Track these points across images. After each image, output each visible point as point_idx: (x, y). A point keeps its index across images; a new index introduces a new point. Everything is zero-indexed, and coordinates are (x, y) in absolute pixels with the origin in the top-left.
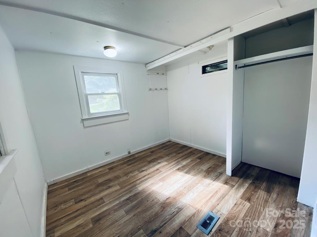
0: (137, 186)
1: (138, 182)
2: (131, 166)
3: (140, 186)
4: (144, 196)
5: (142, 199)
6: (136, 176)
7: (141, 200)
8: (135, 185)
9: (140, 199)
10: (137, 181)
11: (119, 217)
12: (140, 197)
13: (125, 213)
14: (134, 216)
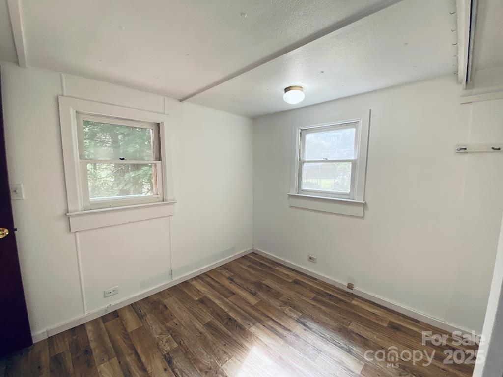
0: (258, 324)
1: (270, 323)
2: (313, 303)
3: (258, 328)
4: (236, 339)
5: (230, 336)
6: (285, 317)
7: (228, 336)
8: (261, 320)
9: (230, 333)
10: (271, 321)
11: (202, 318)
12: (234, 333)
13: (207, 322)
14: (200, 333)
